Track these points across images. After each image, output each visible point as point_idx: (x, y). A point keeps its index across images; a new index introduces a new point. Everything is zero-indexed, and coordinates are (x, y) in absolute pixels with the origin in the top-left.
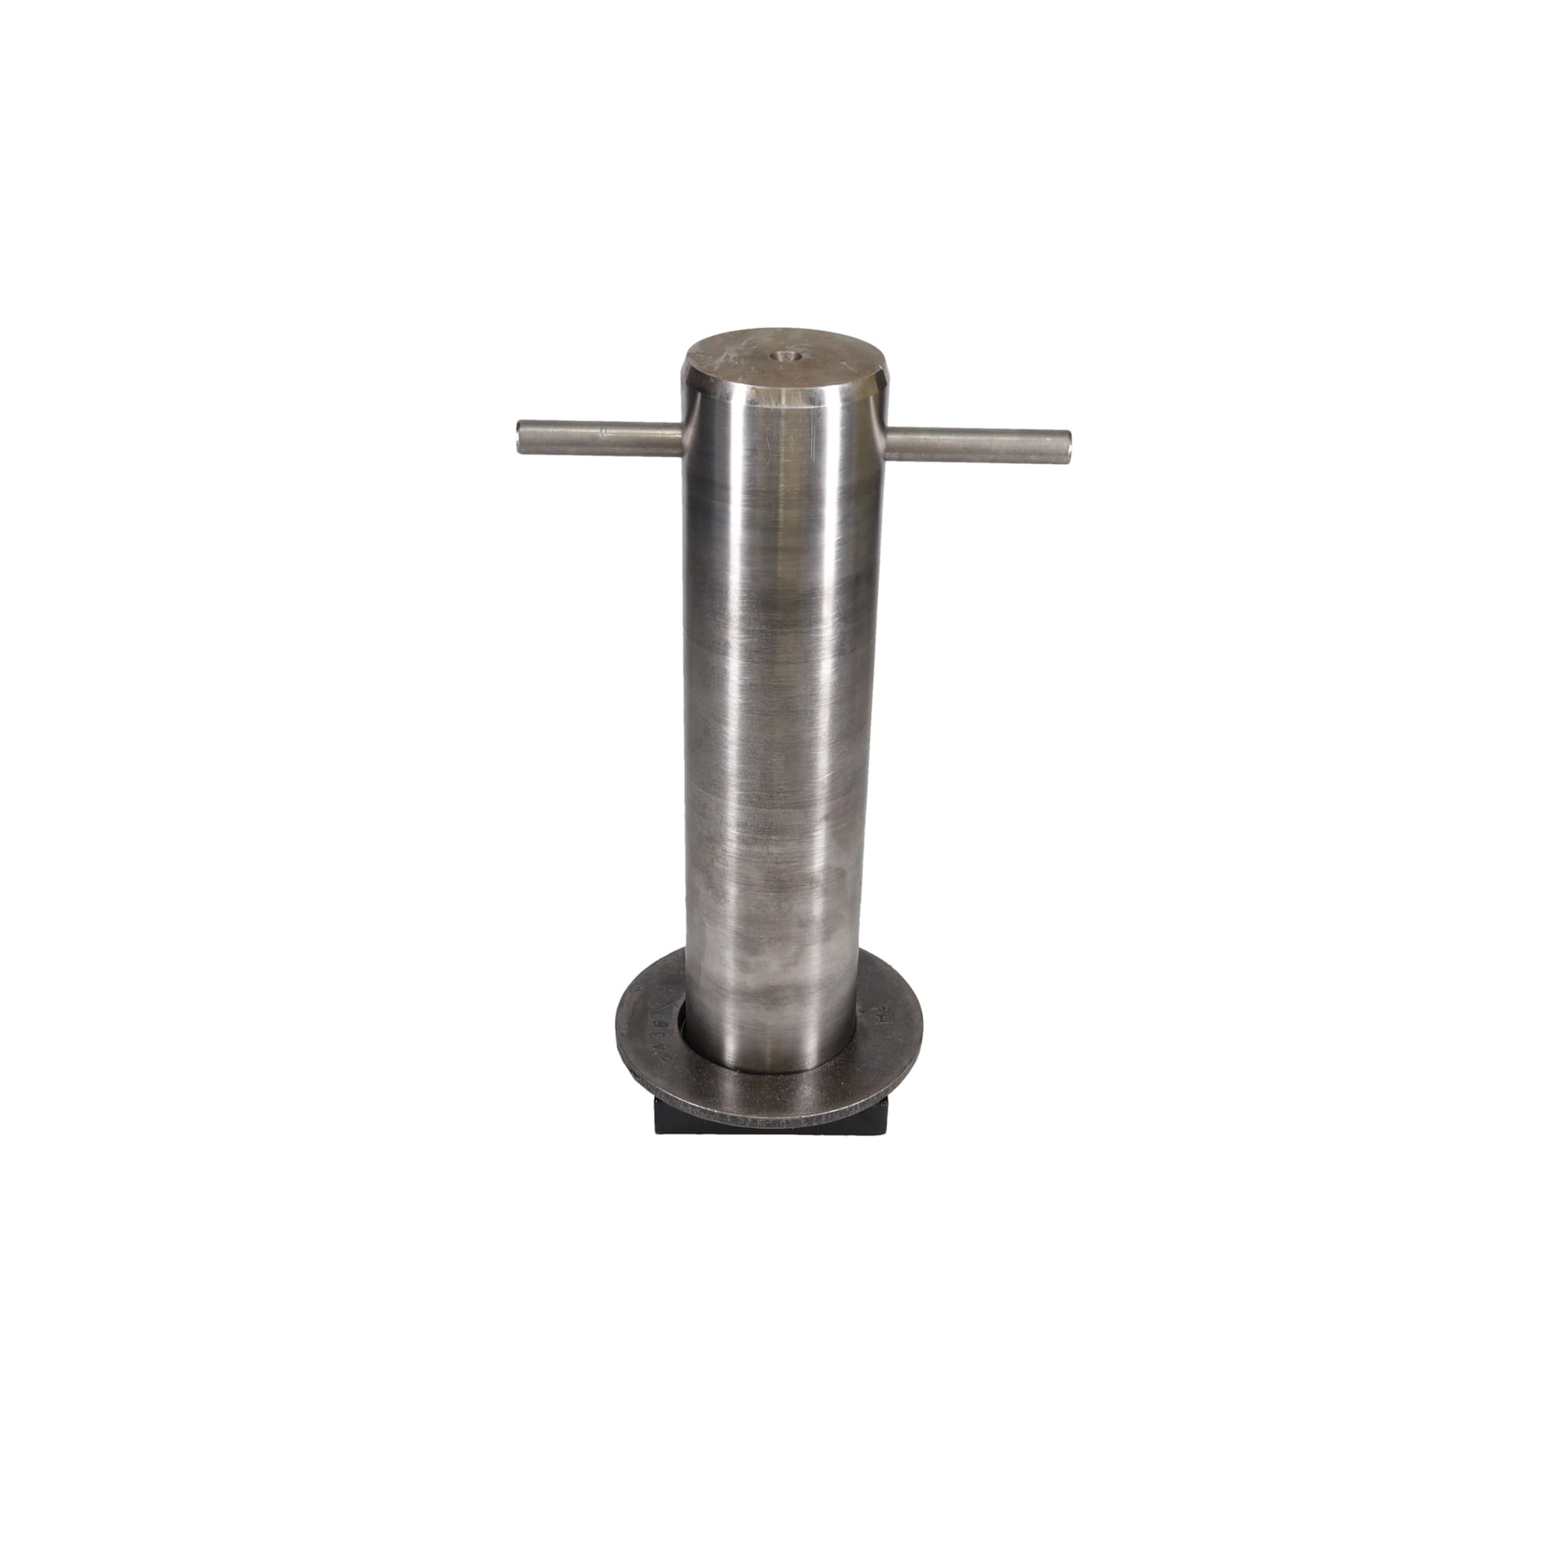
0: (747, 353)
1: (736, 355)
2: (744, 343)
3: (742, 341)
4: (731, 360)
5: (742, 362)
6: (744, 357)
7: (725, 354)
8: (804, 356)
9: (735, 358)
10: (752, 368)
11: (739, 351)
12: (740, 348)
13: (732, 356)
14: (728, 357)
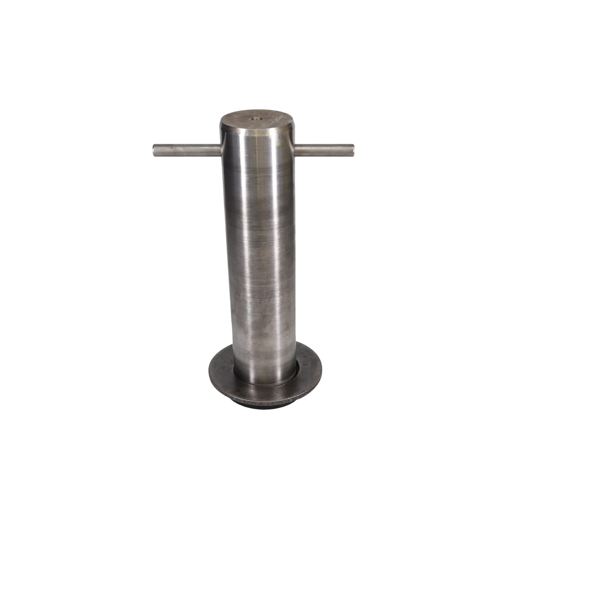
0: (271, 120)
1: (275, 119)
2: (272, 123)
3: (272, 124)
4: (277, 117)
5: (273, 117)
6: (272, 118)
7: (279, 119)
8: (250, 119)
9: (276, 118)
10: (269, 115)
11: (274, 120)
12: (274, 121)
13: (276, 119)
14: (278, 118)
